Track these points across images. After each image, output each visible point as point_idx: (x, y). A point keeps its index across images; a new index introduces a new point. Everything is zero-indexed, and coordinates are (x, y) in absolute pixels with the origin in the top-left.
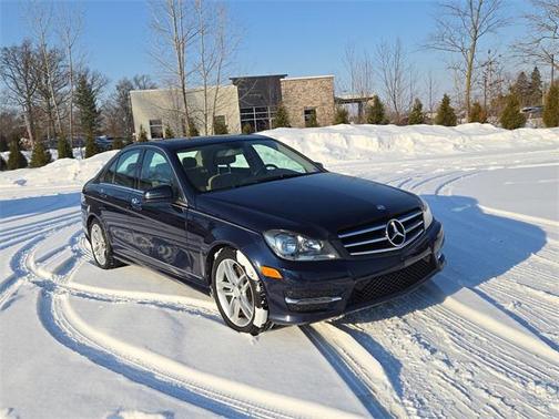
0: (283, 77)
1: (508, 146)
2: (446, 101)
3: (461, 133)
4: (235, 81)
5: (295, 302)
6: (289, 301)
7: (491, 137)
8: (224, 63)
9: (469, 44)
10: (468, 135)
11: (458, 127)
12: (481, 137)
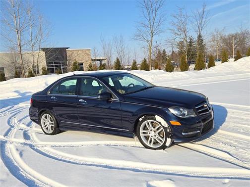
0: (67, 48)
1: (171, 78)
2: (145, 60)
3: (153, 74)
4: (44, 49)
5: (186, 134)
6: (183, 134)
7: (164, 75)
8: (42, 41)
9: (150, 39)
10: (156, 74)
11: (151, 71)
12: (161, 75)
